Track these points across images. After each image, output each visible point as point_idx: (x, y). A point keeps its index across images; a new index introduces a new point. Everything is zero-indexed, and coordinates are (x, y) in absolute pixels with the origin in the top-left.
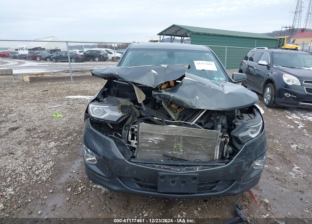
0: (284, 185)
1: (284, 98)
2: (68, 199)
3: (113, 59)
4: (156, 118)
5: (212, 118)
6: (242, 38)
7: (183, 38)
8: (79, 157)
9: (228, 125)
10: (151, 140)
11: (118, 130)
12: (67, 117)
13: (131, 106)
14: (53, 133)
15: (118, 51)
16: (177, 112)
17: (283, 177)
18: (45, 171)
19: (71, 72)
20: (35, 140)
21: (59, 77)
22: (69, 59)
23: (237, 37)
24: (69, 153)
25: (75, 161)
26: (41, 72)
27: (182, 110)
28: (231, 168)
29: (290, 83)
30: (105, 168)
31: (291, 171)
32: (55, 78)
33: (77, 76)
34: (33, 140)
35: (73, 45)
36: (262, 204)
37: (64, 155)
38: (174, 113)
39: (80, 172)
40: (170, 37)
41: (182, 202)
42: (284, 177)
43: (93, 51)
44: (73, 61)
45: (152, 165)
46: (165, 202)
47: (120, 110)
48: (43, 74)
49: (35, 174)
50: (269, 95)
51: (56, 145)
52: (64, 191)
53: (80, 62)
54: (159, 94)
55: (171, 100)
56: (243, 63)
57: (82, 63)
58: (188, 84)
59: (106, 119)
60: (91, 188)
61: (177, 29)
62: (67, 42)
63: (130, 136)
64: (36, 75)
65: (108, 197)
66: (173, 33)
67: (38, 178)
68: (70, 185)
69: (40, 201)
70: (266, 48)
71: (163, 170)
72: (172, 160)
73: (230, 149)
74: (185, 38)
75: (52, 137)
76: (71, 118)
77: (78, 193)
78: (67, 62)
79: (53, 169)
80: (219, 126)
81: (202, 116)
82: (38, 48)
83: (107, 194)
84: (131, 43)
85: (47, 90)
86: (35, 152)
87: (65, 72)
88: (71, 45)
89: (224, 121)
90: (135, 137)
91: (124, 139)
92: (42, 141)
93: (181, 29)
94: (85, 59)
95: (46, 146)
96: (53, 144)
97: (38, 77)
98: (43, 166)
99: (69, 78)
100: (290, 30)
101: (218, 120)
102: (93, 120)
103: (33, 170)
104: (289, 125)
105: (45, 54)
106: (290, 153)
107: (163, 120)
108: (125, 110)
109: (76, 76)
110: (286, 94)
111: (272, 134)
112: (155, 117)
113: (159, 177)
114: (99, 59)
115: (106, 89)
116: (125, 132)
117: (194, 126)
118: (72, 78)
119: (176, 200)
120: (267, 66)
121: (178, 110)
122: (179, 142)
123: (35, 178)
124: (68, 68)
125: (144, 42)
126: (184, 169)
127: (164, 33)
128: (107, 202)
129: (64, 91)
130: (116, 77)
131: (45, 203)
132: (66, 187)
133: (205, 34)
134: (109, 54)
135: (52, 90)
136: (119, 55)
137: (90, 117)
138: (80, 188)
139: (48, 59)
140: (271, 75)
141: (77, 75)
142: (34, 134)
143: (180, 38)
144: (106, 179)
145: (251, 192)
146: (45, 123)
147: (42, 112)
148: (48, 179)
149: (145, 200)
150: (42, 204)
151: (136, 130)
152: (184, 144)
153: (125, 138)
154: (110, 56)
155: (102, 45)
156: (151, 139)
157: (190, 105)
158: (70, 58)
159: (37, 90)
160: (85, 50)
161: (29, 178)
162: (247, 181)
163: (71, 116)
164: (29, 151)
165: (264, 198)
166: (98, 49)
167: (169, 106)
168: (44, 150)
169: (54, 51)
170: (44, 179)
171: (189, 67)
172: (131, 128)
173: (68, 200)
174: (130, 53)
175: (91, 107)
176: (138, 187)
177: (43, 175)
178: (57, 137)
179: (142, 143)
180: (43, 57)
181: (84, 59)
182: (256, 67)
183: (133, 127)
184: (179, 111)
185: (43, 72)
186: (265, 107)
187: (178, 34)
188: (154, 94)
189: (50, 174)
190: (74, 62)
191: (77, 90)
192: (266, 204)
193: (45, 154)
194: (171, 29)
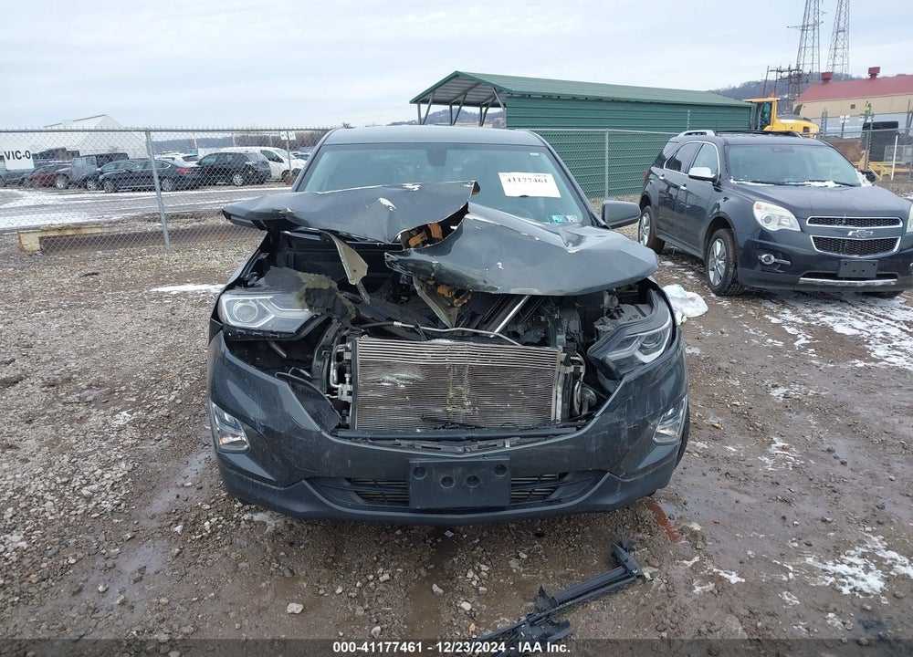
0: (746, 488)
1: (759, 267)
2: (177, 550)
3: (286, 178)
4: (400, 324)
5: (543, 319)
6: (653, 106)
7: (486, 110)
8: (199, 447)
9: (584, 334)
10: (389, 382)
11: (303, 362)
12: (160, 344)
13: (331, 290)
14: (123, 388)
15: (299, 153)
16: (452, 306)
17: (743, 470)
18: (108, 486)
19: (163, 218)
20: (71, 409)
21: (129, 235)
22: (157, 181)
23: (638, 103)
24: (173, 439)
25: (188, 458)
26: (74, 221)
27: (465, 301)
28: (591, 439)
29: (772, 227)
30: (272, 458)
31: (765, 453)
32: (118, 236)
33: (183, 230)
34: (67, 408)
35: (165, 140)
36: (684, 536)
37: (158, 444)
38: (448, 308)
39: (206, 484)
40: (447, 107)
41: (478, 540)
42: (745, 469)
43: (226, 154)
44: (168, 186)
45: (392, 442)
46: (434, 544)
47: (303, 301)
48: (79, 227)
49: (81, 496)
50: (720, 262)
51: (133, 418)
52: (165, 532)
53: (187, 189)
54: (402, 260)
55: (433, 275)
56: (651, 176)
57: (193, 192)
58: (476, 232)
59: (270, 329)
60: (238, 521)
61: (467, 84)
62: (147, 131)
63: (333, 373)
64: (60, 230)
65: (285, 541)
66: (457, 97)
67: (91, 506)
68: (180, 519)
69: (100, 562)
70: (710, 133)
71: (421, 453)
72: (443, 427)
73: (591, 394)
74: (492, 110)
75: (121, 398)
76: (170, 346)
77: (203, 537)
78: (150, 190)
79: (130, 479)
80: (561, 337)
81: (517, 315)
82: (57, 150)
83: (279, 534)
84: (329, 128)
85: (95, 272)
86: (74, 441)
87: (145, 220)
88: (159, 140)
89: (574, 325)
90: (347, 375)
91: (319, 382)
92: (94, 411)
93: (479, 84)
94: (204, 179)
95: (105, 422)
96: (123, 417)
97: (68, 236)
98: (102, 475)
99: (157, 236)
100: (790, 76)
101: (558, 323)
102: (235, 335)
103: (73, 486)
104: (770, 340)
105: (82, 168)
106: (768, 410)
107: (418, 327)
108: (316, 303)
109: (178, 231)
110: (764, 256)
111: (724, 365)
112: (397, 321)
113: (411, 473)
114: (243, 178)
115: (263, 256)
116: (319, 363)
117: (497, 339)
118: (166, 235)
119: (465, 536)
120: (713, 180)
121: (456, 301)
122: (462, 381)
123: (82, 506)
124: (154, 208)
125: (374, 126)
126: (475, 446)
127: (430, 97)
128: (282, 554)
129: (147, 274)
130: (287, 218)
131: (115, 565)
132: (170, 522)
133: (547, 98)
134: (271, 163)
135: (109, 271)
136: (300, 164)
137: (225, 329)
138: (207, 523)
139: (90, 184)
140: (724, 207)
141: (182, 227)
142: (67, 395)
143: (476, 110)
144: (274, 487)
145: (658, 511)
146: (96, 363)
147: (86, 334)
148: (120, 505)
149: (381, 543)
150: (106, 569)
151: (347, 356)
152: (473, 386)
153: (321, 380)
154: (276, 169)
155: (251, 137)
156: (388, 379)
157: (481, 283)
158: (159, 177)
159: (66, 273)
160: (202, 153)
161: (65, 504)
162: (635, 474)
163: (170, 342)
164: (57, 439)
165: (690, 522)
166: (240, 148)
167: (432, 292)
168: (98, 433)
169: (109, 158)
170: (109, 506)
171: (477, 188)
172: (334, 352)
173: (178, 555)
174: (325, 157)
175: (227, 303)
176: (359, 501)
177: (103, 496)
178: (134, 399)
179: (366, 389)
180: (77, 177)
181: (199, 179)
182: (685, 186)
183: (339, 351)
184: (458, 303)
185: (80, 220)
186: (713, 295)
187: (469, 98)
188: (389, 260)
189: (124, 492)
190: (172, 190)
191: (182, 268)
192: (694, 535)
193: (104, 444)
194: (449, 84)
